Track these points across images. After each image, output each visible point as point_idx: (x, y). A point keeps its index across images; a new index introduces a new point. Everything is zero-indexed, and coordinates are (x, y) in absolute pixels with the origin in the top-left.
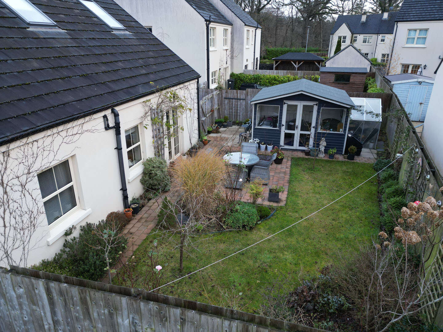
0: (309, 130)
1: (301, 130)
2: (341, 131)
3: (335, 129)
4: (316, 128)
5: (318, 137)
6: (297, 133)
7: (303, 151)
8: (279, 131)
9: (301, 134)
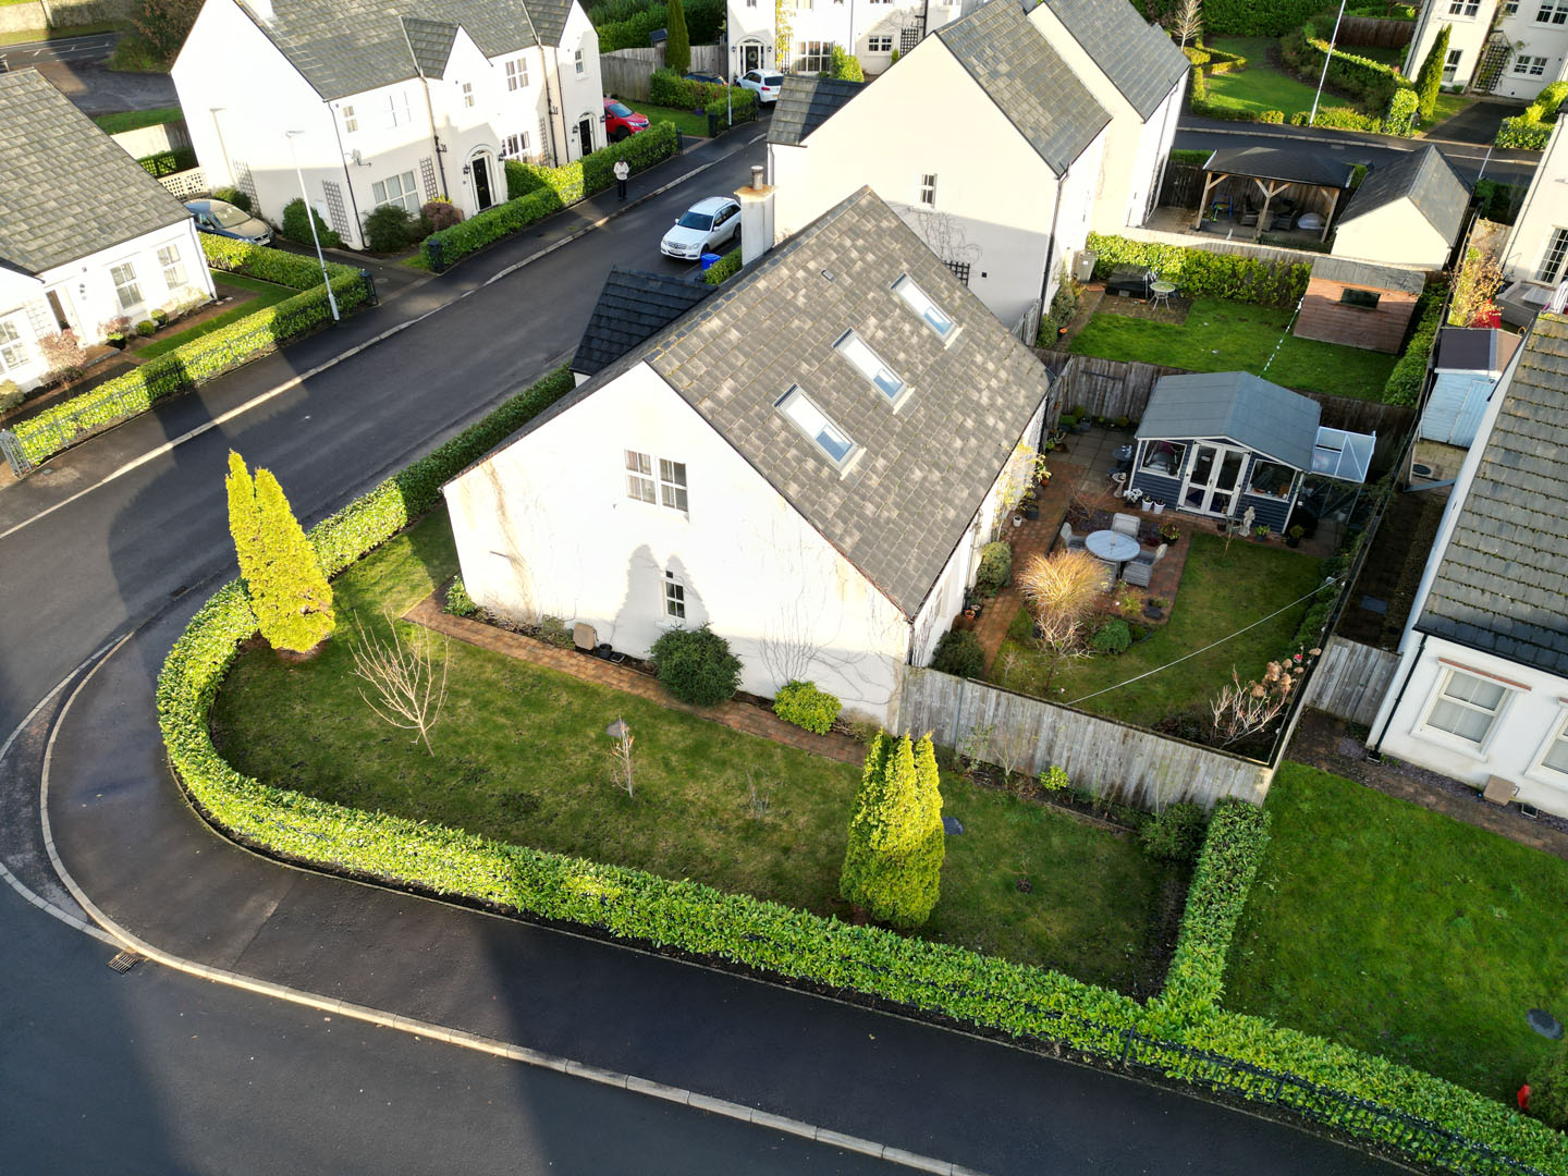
0: (1231, 487)
1: (1218, 486)
2: (1285, 499)
3: (1275, 493)
4: (1244, 487)
5: (1244, 503)
6: (1211, 489)
7: (1214, 519)
8: (1179, 484)
9: (1216, 494)
